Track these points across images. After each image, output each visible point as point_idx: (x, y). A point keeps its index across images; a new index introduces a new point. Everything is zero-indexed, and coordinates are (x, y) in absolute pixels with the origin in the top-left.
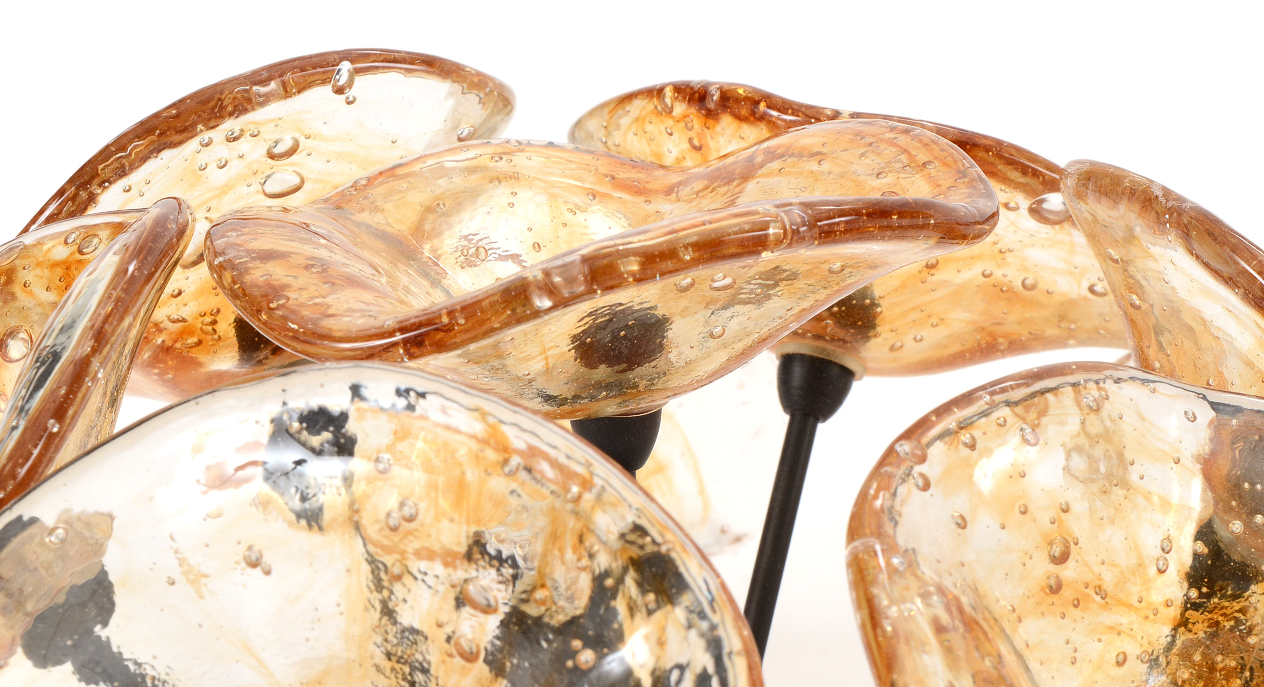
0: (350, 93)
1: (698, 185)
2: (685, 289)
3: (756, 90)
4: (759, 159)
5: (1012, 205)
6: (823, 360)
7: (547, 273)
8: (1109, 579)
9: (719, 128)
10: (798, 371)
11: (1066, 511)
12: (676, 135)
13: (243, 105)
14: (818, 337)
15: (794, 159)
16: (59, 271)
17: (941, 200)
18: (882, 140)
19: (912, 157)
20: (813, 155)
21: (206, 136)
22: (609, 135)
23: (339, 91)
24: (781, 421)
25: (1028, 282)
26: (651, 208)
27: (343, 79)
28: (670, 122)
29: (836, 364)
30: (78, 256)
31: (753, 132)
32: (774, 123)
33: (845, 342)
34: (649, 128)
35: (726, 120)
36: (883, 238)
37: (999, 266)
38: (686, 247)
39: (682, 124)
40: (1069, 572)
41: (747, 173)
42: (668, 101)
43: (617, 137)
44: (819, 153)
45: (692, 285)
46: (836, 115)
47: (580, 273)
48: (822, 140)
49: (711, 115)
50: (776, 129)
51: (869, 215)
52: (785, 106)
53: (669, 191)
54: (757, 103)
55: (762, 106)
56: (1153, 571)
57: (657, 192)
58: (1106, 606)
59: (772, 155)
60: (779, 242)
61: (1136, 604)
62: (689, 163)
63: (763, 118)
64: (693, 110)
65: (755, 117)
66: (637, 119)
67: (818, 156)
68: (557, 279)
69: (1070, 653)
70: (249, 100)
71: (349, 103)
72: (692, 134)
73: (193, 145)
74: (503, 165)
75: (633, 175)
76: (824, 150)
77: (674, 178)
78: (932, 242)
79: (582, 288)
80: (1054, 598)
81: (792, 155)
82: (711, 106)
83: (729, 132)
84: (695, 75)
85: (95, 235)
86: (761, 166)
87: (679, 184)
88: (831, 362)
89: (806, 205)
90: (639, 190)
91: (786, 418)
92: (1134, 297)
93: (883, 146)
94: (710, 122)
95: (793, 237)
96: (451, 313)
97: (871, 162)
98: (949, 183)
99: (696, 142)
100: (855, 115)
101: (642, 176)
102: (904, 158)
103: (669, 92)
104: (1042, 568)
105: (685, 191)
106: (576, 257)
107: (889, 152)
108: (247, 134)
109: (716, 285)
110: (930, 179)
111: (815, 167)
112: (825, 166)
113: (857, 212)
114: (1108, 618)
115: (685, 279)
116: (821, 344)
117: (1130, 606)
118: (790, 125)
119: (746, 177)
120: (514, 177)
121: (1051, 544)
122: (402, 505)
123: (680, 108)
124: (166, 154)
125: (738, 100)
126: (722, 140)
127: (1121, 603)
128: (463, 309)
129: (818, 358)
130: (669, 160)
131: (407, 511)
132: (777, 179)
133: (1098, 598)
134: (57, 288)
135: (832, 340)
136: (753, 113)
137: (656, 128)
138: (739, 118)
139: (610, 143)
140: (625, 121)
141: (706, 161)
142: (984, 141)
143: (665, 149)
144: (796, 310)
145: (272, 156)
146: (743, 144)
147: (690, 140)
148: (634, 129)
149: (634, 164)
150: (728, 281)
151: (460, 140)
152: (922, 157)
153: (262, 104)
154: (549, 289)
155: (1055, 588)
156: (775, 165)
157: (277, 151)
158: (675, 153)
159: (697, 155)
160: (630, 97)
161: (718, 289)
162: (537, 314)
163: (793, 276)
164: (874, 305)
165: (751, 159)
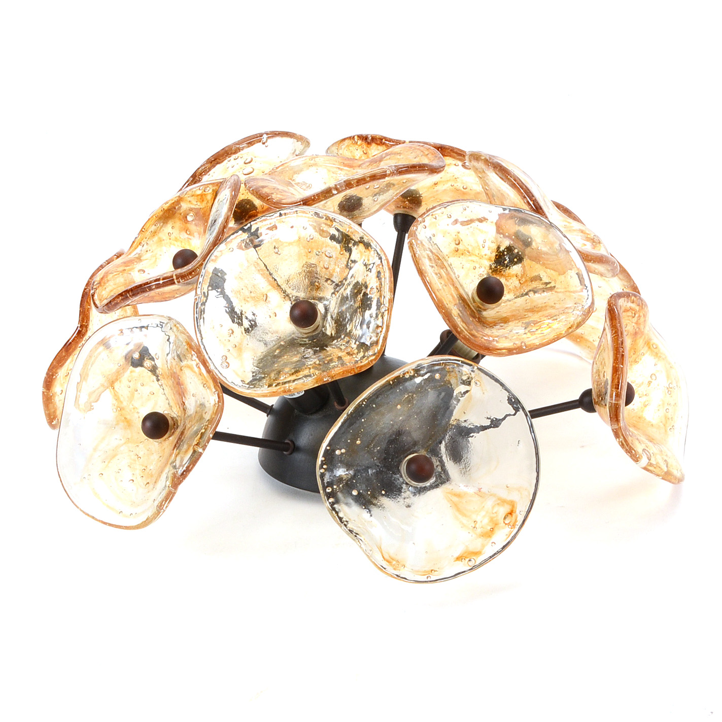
0: (266, 144)
1: (368, 164)
2: (367, 189)
3: (382, 136)
4: (384, 156)
5: (457, 164)
6: (406, 214)
7: (336, 185)
8: (470, 249)
9: (371, 147)
10: (399, 219)
11: (459, 233)
12: (359, 150)
13: (237, 151)
14: (404, 207)
15: (393, 155)
16: (199, 197)
17: (431, 163)
18: (416, 149)
19: (424, 153)
20: (398, 154)
21: (229, 159)
22: (338, 151)
23: (264, 143)
24: (395, 234)
25: (464, 187)
26: (355, 171)
27: (264, 140)
28: (357, 146)
29: (410, 215)
30: (204, 193)
31: (381, 148)
32: (387, 145)
33: (412, 208)
34: (350, 148)
35: (374, 145)
36: (415, 173)
37: (455, 183)
38: (367, 177)
39: (360, 147)
40: (460, 247)
41: (381, 160)
42: (356, 140)
43: (341, 152)
44: (400, 153)
45: (369, 188)
46: (404, 142)
47: (344, 184)
48: (401, 149)
49: (369, 143)
50: (388, 147)
51: (411, 167)
52: (390, 140)
53: (359, 166)
54: (382, 140)
55: (384, 140)
56: (481, 247)
57: (356, 166)
58: (470, 255)
59: (387, 154)
60: (389, 175)
61: (477, 255)
62: (363, 158)
63: (384, 144)
64: (364, 143)
65: (382, 144)
66: (347, 146)
67: (400, 154)
68: (338, 186)
69: (462, 266)
70: (239, 149)
71: (266, 147)
72: (363, 149)
73: (226, 161)
74: (312, 162)
75: (348, 162)
76: (401, 152)
77: (360, 163)
78: (427, 174)
79: (344, 188)
80: (457, 253)
81: (392, 154)
82: (369, 141)
83: (374, 148)
84: (364, 132)
85: (208, 187)
86: (384, 158)
87: (362, 164)
88: (409, 215)
89: (395, 166)
90: (350, 166)
91: (397, 233)
92: (487, 187)
93: (416, 150)
94: (369, 146)
95: (392, 174)
96: (314, 196)
97: (414, 155)
98: (432, 159)
99: (365, 152)
100: (410, 142)
101: (351, 162)
102: (422, 153)
103: (356, 137)
104: (453, 246)
105: (364, 166)
106: (342, 181)
107: (418, 152)
108: (239, 158)
109: (375, 187)
110: (428, 158)
111: (399, 157)
112: (402, 156)
113: (408, 167)
114: (471, 258)
115: (367, 186)
116: (405, 209)
117: (476, 255)
118: (392, 145)
119: (380, 161)
120: (316, 165)
121: (455, 241)
122: (310, 236)
123: (359, 142)
124: (218, 166)
125: (376, 139)
126: (373, 151)
127: (473, 255)
128: (317, 195)
129: (404, 214)
130: (357, 157)
131: (311, 237)
132: (389, 161)
133: (468, 253)
134: (200, 201)
135: (408, 208)
136: (381, 143)
137: (353, 148)
138: (377, 144)
139: (339, 154)
140: (343, 147)
141: (368, 157)
142: (447, 147)
143: (356, 155)
144: (396, 193)
145: (245, 163)
146: (379, 152)
147: (363, 151)
148: (346, 149)
149: (348, 159)
150: (378, 186)
151: (296, 155)
152: (427, 153)
153: (242, 150)
154: (336, 189)
155: (457, 251)
156: (388, 157)
157: (246, 162)
158: (359, 155)
159: (366, 156)
160: (344, 140)
161: (375, 188)
162: (334, 195)
163: (394, 185)
164: (420, 196)
165: (382, 156)
